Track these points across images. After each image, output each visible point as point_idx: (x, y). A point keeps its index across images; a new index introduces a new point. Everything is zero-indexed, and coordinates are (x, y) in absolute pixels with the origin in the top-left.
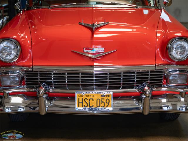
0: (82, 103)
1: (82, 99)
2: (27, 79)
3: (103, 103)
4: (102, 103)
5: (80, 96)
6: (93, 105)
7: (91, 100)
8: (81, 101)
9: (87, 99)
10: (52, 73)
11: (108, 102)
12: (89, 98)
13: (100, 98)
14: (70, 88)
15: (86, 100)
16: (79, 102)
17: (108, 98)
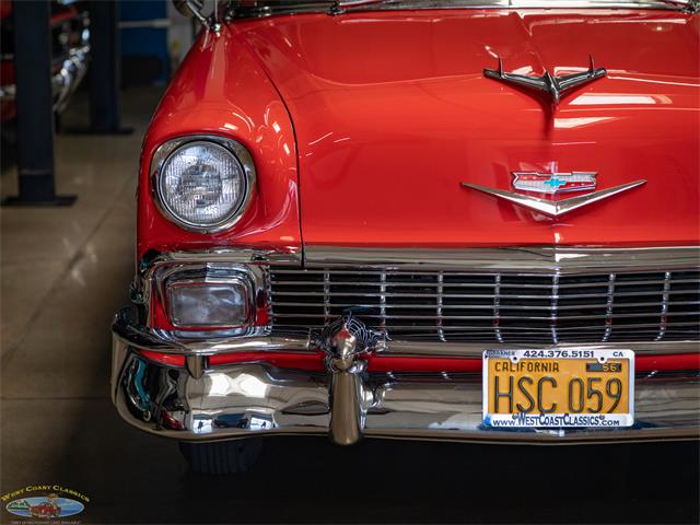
0: (510, 396)
1: (511, 379)
2: (275, 298)
3: (595, 398)
4: (589, 397)
5: (500, 367)
6: (554, 405)
7: (546, 386)
8: (504, 389)
9: (530, 381)
10: (384, 276)
11: (614, 392)
12: (535, 376)
13: (585, 376)
14: (452, 337)
15: (525, 385)
16: (497, 394)
17: (616, 376)
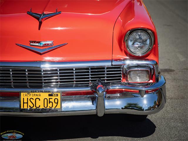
5: (24, 95)
6: (40, 106)
12: (34, 98)
13: (48, 97)
16: (24, 103)
17: (57, 97)
